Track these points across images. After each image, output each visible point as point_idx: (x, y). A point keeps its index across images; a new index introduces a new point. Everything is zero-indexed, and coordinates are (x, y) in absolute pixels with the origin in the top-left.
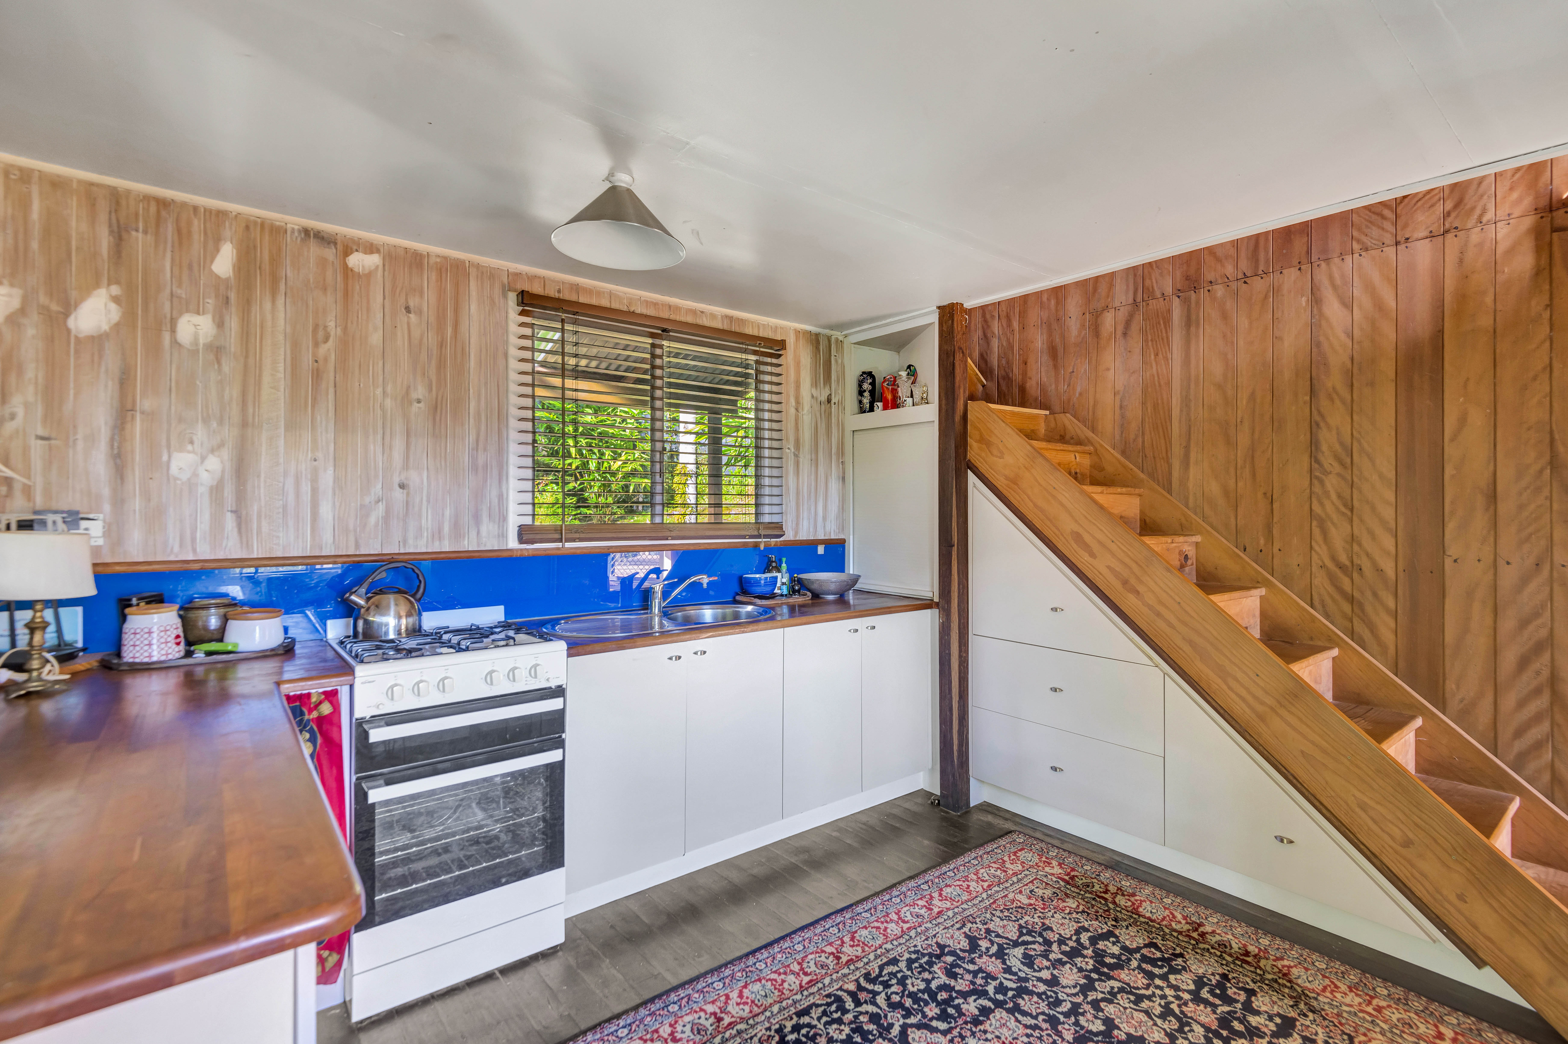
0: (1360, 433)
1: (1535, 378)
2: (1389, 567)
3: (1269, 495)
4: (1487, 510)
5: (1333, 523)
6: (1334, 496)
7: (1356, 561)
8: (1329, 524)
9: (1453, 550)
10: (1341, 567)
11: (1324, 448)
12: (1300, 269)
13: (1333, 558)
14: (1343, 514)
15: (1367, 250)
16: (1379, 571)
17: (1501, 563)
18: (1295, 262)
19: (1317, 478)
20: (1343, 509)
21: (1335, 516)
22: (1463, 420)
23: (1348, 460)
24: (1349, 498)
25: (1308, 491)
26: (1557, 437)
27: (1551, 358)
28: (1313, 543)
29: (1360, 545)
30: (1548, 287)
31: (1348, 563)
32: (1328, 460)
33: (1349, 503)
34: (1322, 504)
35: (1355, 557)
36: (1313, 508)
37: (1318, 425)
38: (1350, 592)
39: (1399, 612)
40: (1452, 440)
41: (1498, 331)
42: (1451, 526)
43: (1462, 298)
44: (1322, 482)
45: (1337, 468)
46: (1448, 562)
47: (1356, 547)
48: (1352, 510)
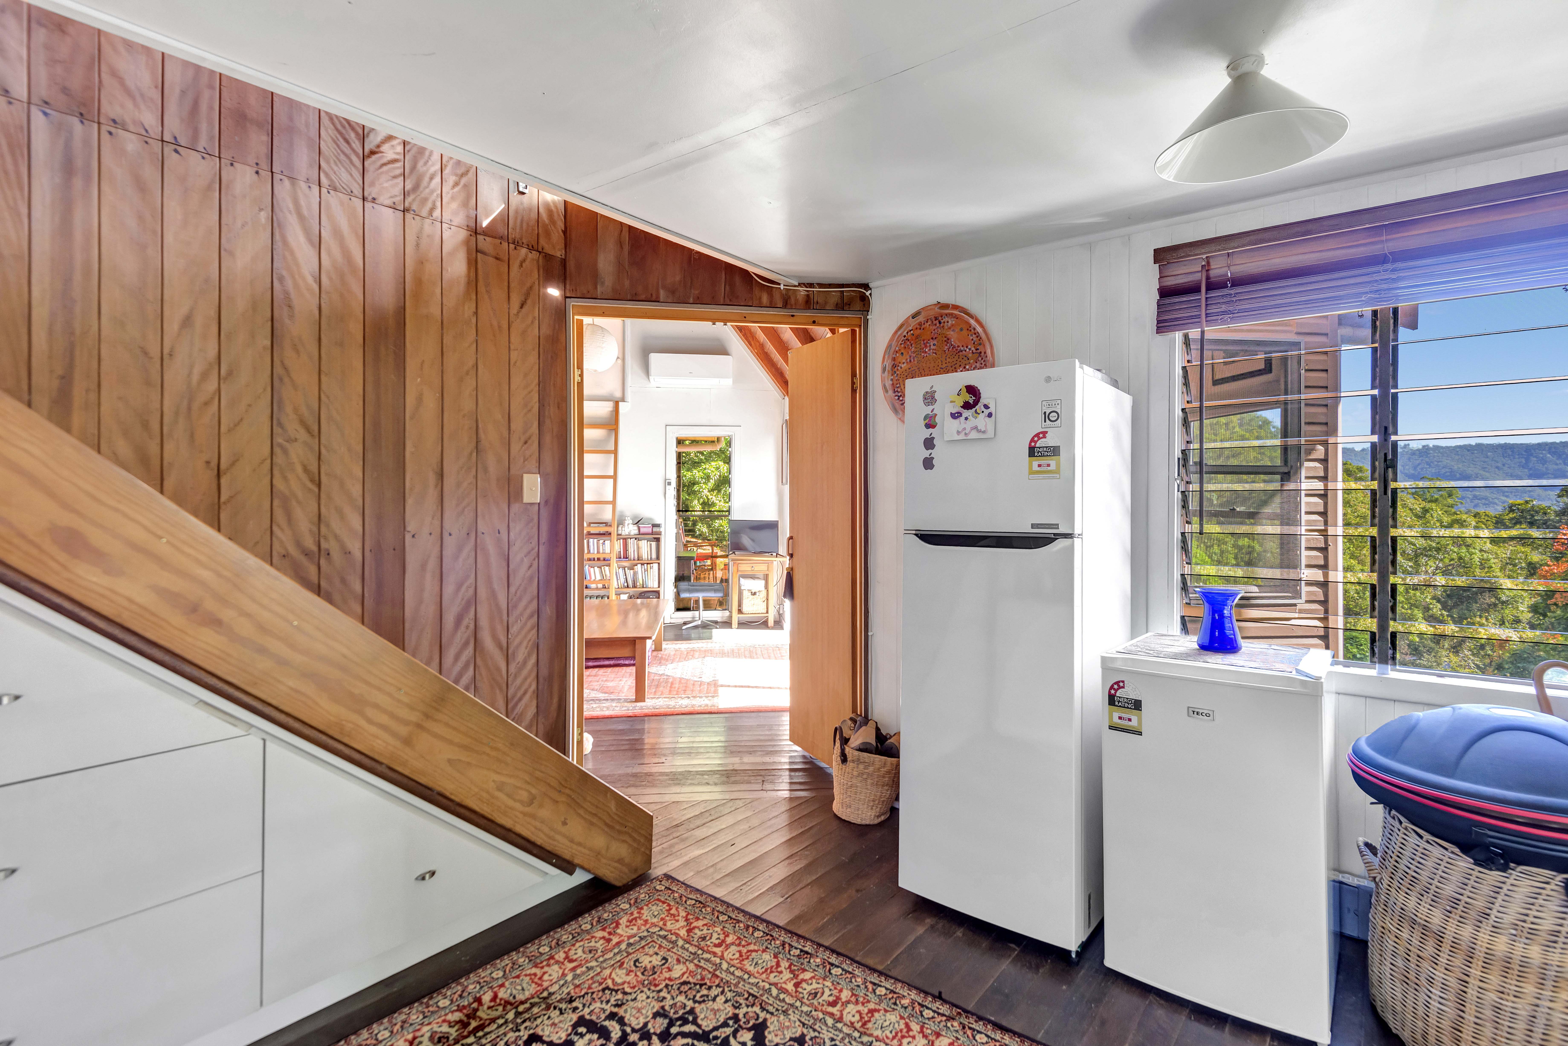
0: (328, 397)
1: (467, 373)
2: (355, 547)
3: (214, 463)
4: (436, 486)
5: (299, 502)
6: (299, 469)
7: (324, 545)
8: (294, 503)
9: (411, 526)
10: (307, 554)
11: (289, 409)
12: (257, 173)
13: (298, 544)
14: (310, 490)
15: (335, 190)
16: (347, 553)
17: (446, 535)
18: (252, 160)
19: (280, 446)
20: (310, 485)
21: (300, 494)
22: (420, 399)
23: (316, 428)
24: (316, 471)
25: (269, 461)
26: (480, 426)
27: (477, 358)
28: (275, 528)
29: (328, 526)
30: (475, 297)
31: (315, 548)
32: (293, 427)
33: (317, 478)
34: (285, 478)
35: (322, 540)
36: (274, 482)
37: (281, 380)
38: (316, 582)
39: (366, 595)
40: (412, 418)
41: (444, 322)
42: (410, 502)
43: (419, 281)
44: (285, 451)
45: (302, 435)
46: (408, 537)
47: (323, 530)
48: (319, 486)
